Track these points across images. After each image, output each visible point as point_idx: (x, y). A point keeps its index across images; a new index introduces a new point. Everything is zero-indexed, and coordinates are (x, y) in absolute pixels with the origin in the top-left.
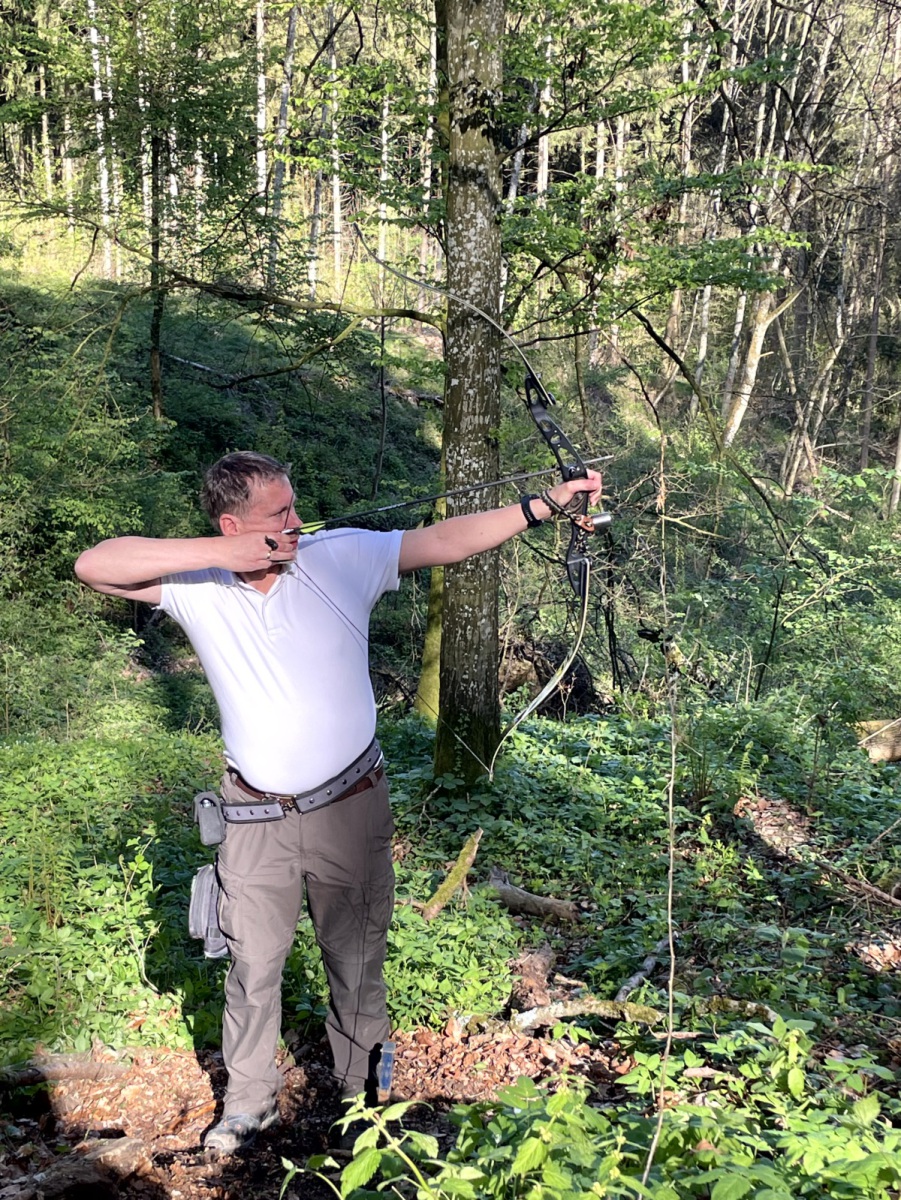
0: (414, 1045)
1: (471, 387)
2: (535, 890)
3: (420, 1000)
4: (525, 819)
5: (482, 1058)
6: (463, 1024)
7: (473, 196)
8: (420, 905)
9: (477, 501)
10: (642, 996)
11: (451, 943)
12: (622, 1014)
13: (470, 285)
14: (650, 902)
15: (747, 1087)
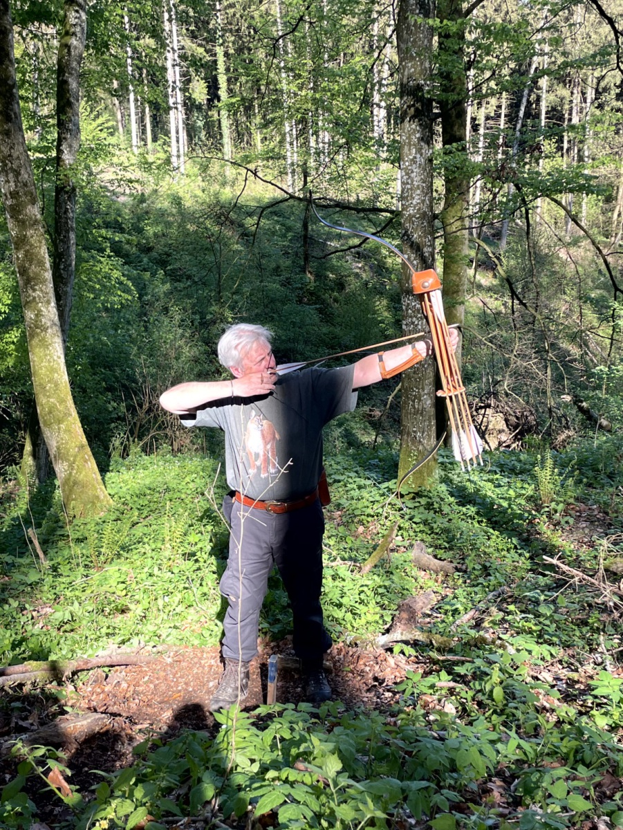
7: (414, 145)
8: (361, 565)
9: (420, 327)
11: (365, 589)
12: (431, 641)
13: (414, 198)
14: (498, 567)
15: (474, 695)
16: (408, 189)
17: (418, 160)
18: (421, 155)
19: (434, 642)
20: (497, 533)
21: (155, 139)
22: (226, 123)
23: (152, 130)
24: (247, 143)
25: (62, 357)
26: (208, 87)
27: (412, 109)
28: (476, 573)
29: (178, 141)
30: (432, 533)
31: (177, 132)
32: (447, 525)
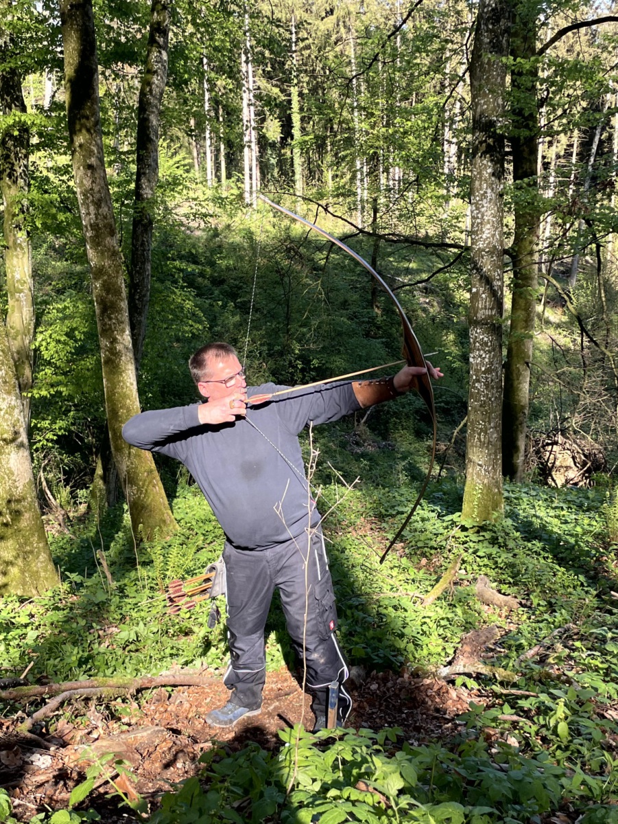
1: (484, 293)
4: (507, 548)
7: (485, 180)
9: (487, 360)
12: (494, 675)
13: (484, 232)
14: (564, 604)
15: (538, 730)
16: (478, 223)
17: (489, 195)
18: (492, 190)
19: (497, 675)
20: (563, 569)
21: (229, 176)
22: (298, 161)
23: (226, 168)
24: (318, 180)
25: (135, 383)
26: (282, 126)
27: (484, 145)
28: (541, 608)
29: (251, 178)
30: (497, 567)
31: (251, 170)
32: (512, 560)
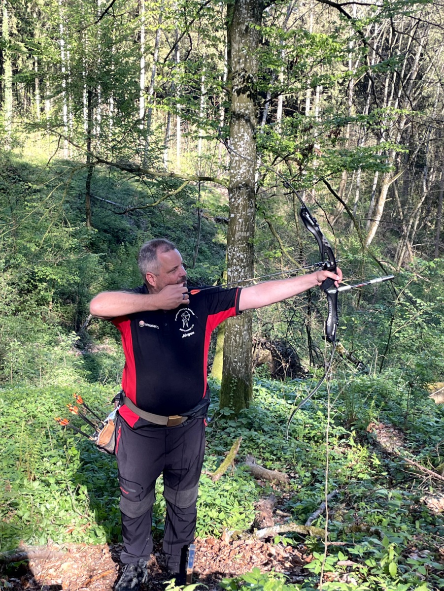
0: (205, 545)
1: (240, 218)
2: (268, 467)
3: (209, 523)
4: (264, 431)
5: (239, 552)
6: (230, 535)
7: (243, 125)
8: (211, 474)
9: (242, 274)
10: (319, 523)
11: (226, 494)
12: (308, 532)
13: (241, 168)
15: (369, 571)
17: (245, 137)
28: (307, 479)
